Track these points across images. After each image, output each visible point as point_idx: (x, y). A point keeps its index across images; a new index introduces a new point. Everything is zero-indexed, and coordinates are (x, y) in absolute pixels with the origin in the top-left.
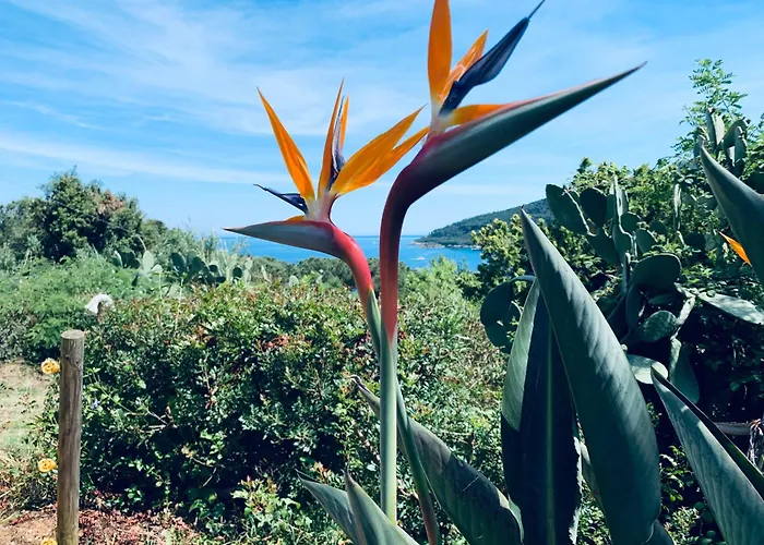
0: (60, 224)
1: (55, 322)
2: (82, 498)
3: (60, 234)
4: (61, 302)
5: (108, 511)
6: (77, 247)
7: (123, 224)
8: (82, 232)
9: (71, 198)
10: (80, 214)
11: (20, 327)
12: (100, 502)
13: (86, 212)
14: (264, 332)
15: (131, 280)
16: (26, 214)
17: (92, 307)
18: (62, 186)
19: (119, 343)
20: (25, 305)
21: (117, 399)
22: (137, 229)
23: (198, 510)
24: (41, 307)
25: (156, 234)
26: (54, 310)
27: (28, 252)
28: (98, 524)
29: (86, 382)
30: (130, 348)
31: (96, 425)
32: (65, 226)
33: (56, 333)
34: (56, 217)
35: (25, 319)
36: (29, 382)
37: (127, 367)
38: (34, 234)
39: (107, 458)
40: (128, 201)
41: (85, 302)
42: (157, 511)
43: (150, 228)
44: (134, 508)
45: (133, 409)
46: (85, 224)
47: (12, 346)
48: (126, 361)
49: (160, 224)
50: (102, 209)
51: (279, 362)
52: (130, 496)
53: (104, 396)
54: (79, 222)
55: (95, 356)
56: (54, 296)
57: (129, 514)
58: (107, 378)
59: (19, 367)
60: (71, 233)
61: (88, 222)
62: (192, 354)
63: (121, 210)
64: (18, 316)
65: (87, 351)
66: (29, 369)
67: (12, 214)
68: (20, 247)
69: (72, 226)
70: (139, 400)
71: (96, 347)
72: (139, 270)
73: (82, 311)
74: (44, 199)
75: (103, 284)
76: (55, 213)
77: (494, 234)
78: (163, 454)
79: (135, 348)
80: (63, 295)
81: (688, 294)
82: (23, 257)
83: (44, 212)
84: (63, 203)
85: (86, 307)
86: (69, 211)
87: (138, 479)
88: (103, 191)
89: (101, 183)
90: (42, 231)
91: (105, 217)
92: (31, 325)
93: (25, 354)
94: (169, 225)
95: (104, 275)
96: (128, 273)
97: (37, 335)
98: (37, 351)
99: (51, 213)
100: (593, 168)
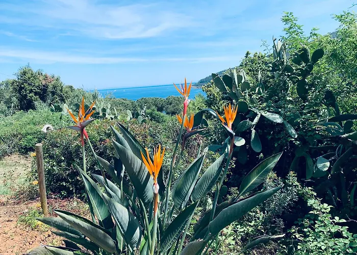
0: (26, 90)
1: (30, 137)
2: (47, 195)
3: (26, 95)
4: (31, 129)
5: (56, 199)
6: (35, 101)
7: (54, 89)
8: (36, 94)
9: (29, 78)
10: (34, 85)
11: (16, 140)
12: (53, 196)
13: (37, 84)
14: (101, 139)
15: (59, 117)
16: (9, 86)
17: (44, 130)
18: (25, 73)
19: (54, 145)
20: (17, 131)
21: (55, 163)
22: (61, 90)
23: (84, 196)
24: (23, 132)
25: (70, 93)
26: (29, 132)
27: (12, 105)
28: (53, 202)
29: (44, 158)
30: (58, 147)
31: (49, 172)
32: (28, 92)
33: (31, 141)
34: (23, 88)
35: (17, 136)
36: (23, 161)
37: (57, 153)
38: (14, 96)
39: (54, 183)
40: (56, 78)
41: (41, 128)
42: (72, 198)
43: (67, 89)
44: (64, 198)
45: (60, 166)
46: (37, 90)
47: (13, 148)
48: (57, 151)
49: (71, 87)
50: (44, 83)
51: (106, 148)
52: (63, 194)
53: (50, 163)
54: (34, 89)
55: (47, 150)
56: (28, 127)
57: (63, 199)
58: (51, 157)
59: (18, 156)
60: (31, 95)
61: (38, 89)
62: (78, 147)
63: (53, 83)
64: (15, 136)
65: (44, 149)
66: (22, 156)
67: (3, 87)
68: (8, 102)
69: (31, 91)
70: (62, 164)
71: (47, 147)
72: (62, 112)
73: (40, 132)
74: (17, 80)
75: (47, 120)
76: (23, 86)
77: (211, 87)
78: (72, 180)
79: (60, 147)
80: (32, 126)
81: (258, 113)
82: (10, 107)
83: (17, 86)
84: (25, 81)
85: (42, 130)
86: (29, 84)
87: (65, 188)
88: (44, 74)
89: (42, 70)
90: (18, 95)
91: (46, 87)
92: (20, 139)
93: (19, 150)
94: (75, 87)
95: (48, 116)
96: (58, 114)
97: (23, 143)
98: (24, 149)
99: (21, 86)
100: (251, 56)
